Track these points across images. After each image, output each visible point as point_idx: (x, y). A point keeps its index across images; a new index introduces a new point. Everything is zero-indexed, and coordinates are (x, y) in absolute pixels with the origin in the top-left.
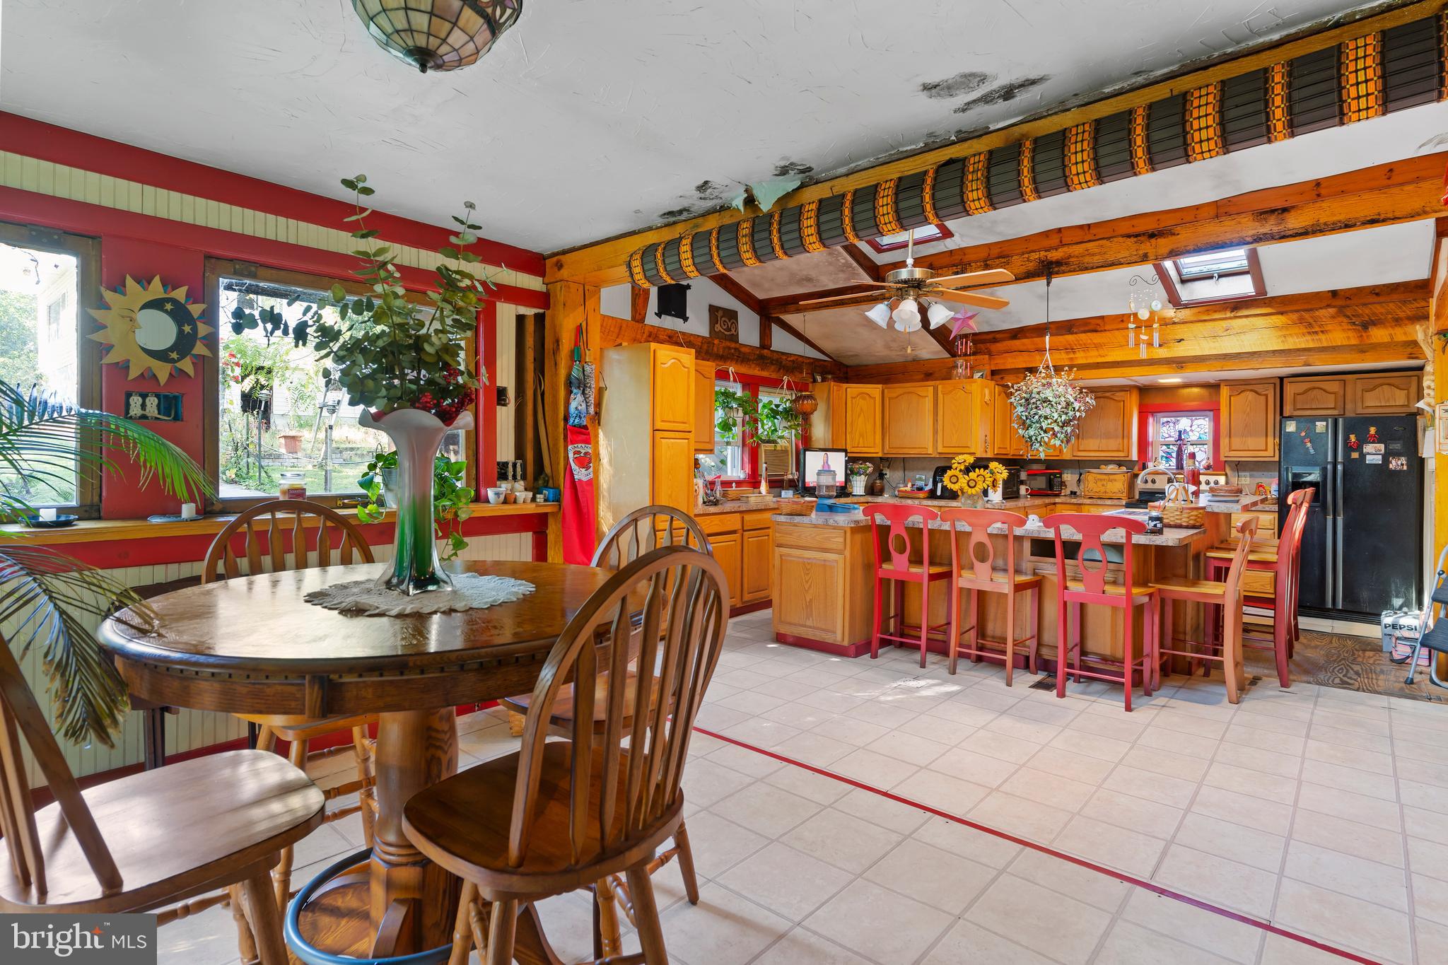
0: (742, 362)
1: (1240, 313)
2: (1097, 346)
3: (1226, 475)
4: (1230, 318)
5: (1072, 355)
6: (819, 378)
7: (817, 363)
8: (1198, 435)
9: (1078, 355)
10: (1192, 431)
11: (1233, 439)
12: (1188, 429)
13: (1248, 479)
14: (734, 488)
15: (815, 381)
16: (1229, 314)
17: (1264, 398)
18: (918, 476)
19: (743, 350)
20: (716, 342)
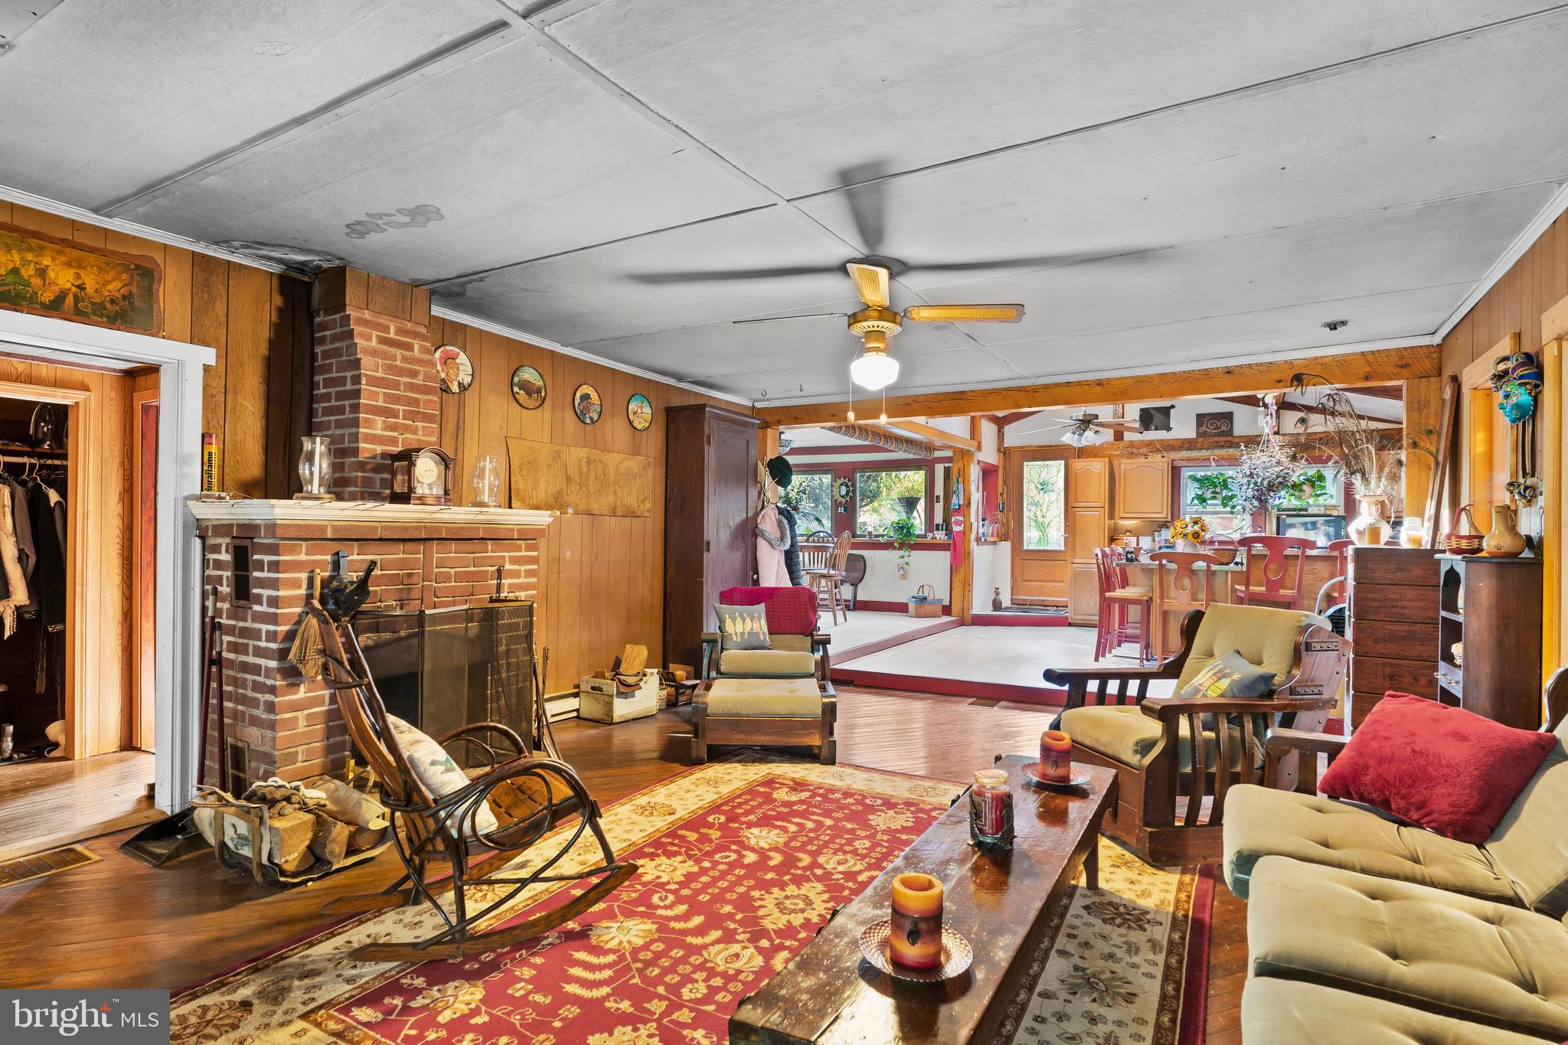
20: (1200, 440)
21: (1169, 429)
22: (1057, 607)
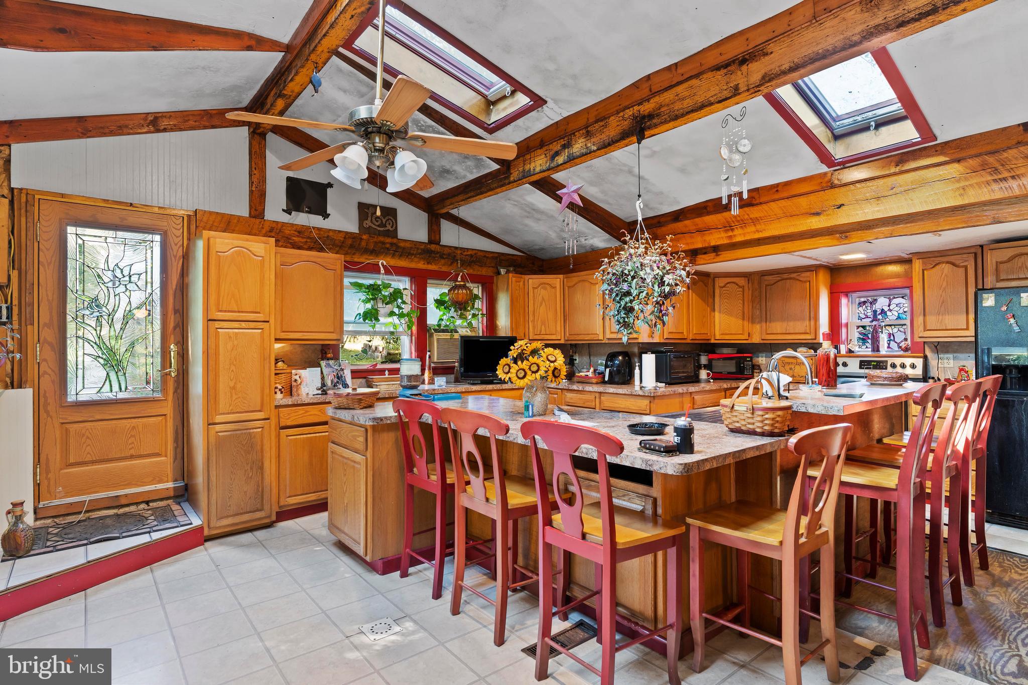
0: (401, 256)
1: (908, 166)
2: (755, 221)
3: (925, 358)
4: (895, 174)
5: (730, 233)
6: (503, 271)
7: (502, 257)
8: (897, 315)
9: (736, 232)
10: (890, 310)
11: (928, 318)
12: (886, 309)
13: (952, 361)
14: (387, 376)
15: (499, 273)
16: (893, 170)
17: (962, 270)
18: (600, 361)
19: (402, 245)
20: (364, 237)
21: (326, 216)
22: (147, 503)
